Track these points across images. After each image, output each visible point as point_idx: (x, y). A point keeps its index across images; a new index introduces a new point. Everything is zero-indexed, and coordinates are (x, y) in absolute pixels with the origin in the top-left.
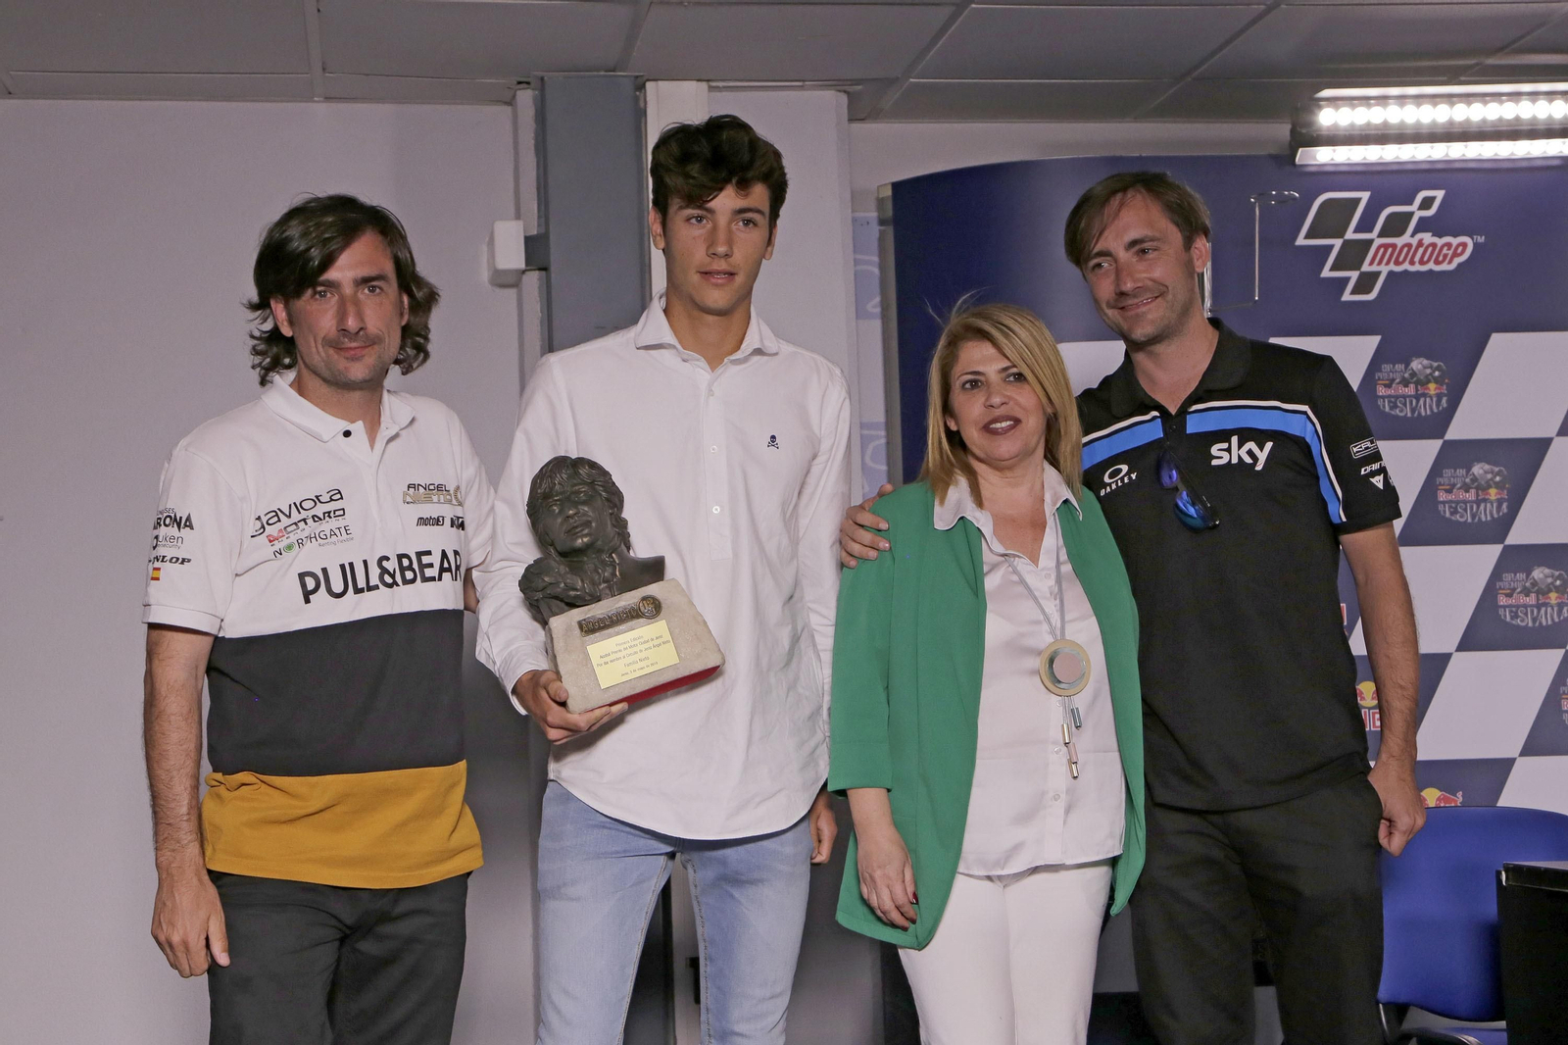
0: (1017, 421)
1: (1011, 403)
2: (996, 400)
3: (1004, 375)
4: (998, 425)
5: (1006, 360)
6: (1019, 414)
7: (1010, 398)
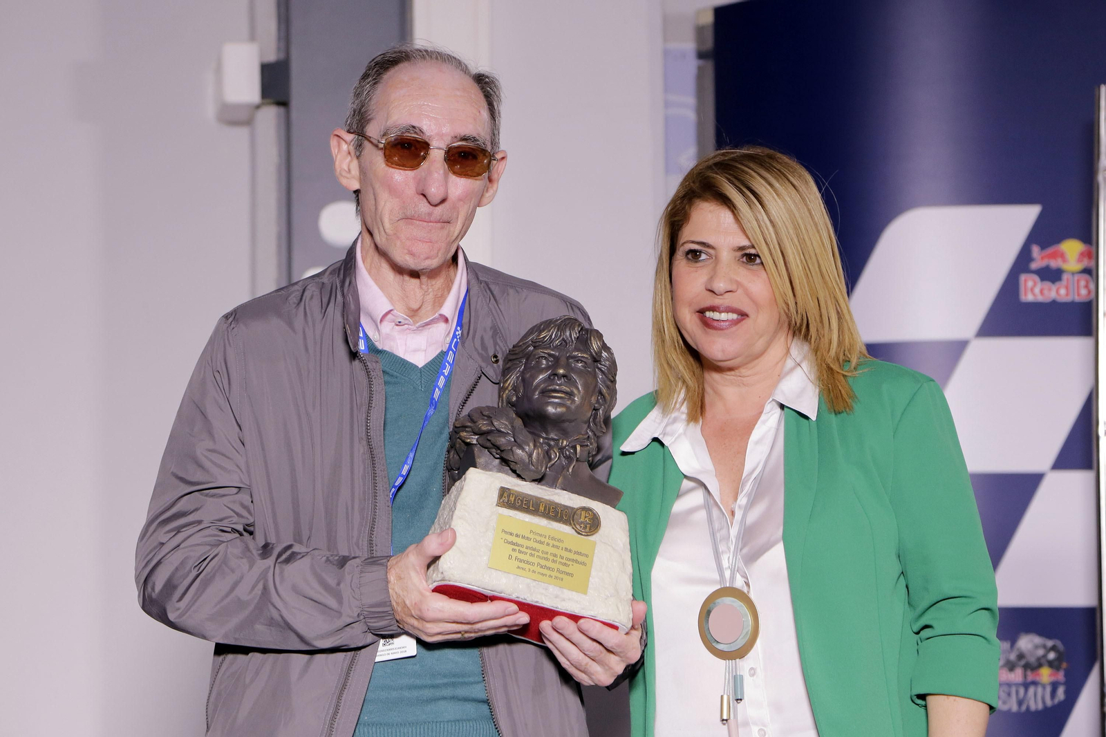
0: (743, 315)
1: (740, 291)
2: (720, 285)
3: (740, 254)
4: (716, 315)
5: (744, 237)
6: (746, 307)
7: (739, 284)
